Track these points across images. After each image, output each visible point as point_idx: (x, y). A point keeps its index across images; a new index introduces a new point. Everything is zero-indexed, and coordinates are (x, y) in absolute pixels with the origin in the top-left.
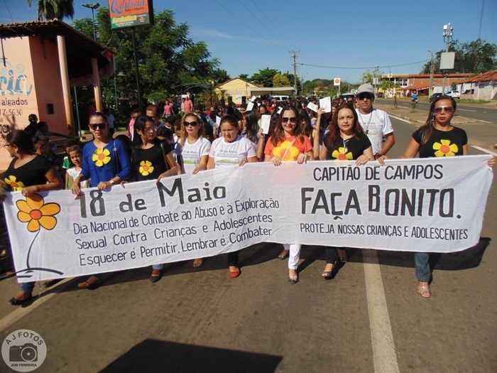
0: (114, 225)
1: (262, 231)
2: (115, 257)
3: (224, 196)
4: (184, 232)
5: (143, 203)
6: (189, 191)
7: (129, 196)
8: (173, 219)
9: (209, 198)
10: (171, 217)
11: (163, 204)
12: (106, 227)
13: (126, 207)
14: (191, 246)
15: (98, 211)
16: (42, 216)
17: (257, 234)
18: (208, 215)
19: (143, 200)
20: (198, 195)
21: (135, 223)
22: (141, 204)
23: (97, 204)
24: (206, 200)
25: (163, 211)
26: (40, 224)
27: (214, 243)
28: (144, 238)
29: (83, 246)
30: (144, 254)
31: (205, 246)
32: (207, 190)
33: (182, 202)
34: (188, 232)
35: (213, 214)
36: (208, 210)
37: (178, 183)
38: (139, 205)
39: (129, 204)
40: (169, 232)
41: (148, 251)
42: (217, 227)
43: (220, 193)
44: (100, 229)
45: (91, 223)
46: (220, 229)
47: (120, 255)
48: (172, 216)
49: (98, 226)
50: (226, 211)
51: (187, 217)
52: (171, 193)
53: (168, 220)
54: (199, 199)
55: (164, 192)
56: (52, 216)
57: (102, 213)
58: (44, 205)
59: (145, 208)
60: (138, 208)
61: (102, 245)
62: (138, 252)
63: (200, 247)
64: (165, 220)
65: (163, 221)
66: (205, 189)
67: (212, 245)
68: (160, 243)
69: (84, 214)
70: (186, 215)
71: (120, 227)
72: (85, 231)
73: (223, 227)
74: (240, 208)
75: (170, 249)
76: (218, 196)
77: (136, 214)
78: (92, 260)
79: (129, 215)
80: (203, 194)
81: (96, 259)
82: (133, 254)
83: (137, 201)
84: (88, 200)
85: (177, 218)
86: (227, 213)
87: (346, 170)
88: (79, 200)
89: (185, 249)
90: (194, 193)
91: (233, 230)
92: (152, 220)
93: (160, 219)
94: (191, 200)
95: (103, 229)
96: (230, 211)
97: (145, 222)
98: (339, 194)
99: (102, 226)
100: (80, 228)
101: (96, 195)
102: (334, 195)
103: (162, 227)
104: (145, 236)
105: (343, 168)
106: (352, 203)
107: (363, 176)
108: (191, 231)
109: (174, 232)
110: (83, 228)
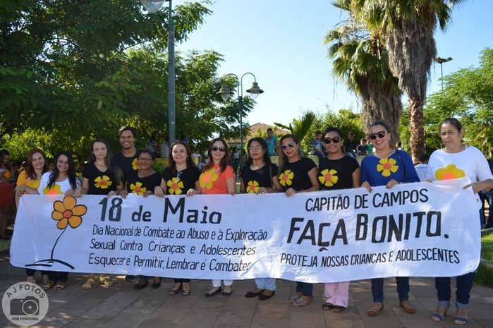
0: (124, 232)
3: (219, 221)
4: (174, 249)
5: (150, 216)
6: (189, 211)
7: (141, 207)
8: (169, 235)
9: (204, 222)
10: (167, 233)
11: (165, 220)
12: (118, 232)
13: (136, 217)
14: (175, 265)
15: (115, 217)
16: (72, 215)
18: (200, 237)
19: (149, 213)
20: (196, 216)
21: (138, 232)
22: (147, 216)
23: (116, 210)
24: (201, 222)
25: (164, 226)
26: (68, 223)
27: (195, 265)
28: (140, 248)
29: (95, 246)
30: (137, 263)
31: (187, 266)
32: (205, 214)
33: (181, 220)
34: (178, 250)
35: (204, 237)
36: (201, 233)
37: (182, 202)
38: (146, 217)
39: (139, 214)
40: (161, 247)
41: (140, 261)
42: (204, 250)
43: (215, 218)
44: (112, 233)
45: (107, 227)
46: (206, 252)
48: (169, 232)
49: (111, 230)
50: (216, 237)
51: (181, 236)
52: (174, 211)
53: (164, 235)
54: (196, 221)
55: (169, 209)
56: (80, 216)
57: (118, 219)
58: (76, 206)
59: (150, 220)
60: (144, 219)
62: (132, 260)
63: (182, 268)
64: (162, 235)
65: (160, 235)
66: (203, 212)
67: (192, 267)
68: (150, 256)
69: (103, 218)
70: (181, 234)
71: (128, 234)
72: (101, 232)
74: (229, 237)
75: (157, 263)
76: (213, 221)
78: (99, 260)
79: (136, 225)
80: (201, 216)
81: (103, 259)
82: (128, 261)
83: (146, 213)
85: (172, 236)
86: (216, 238)
87: (336, 200)
88: (102, 205)
89: (169, 266)
90: (193, 214)
91: (216, 256)
92: (153, 232)
93: (158, 234)
94: (189, 221)
95: (115, 233)
96: (220, 237)
97: (146, 233)
98: (328, 225)
99: (115, 231)
100: (98, 229)
101: (117, 202)
102: (322, 225)
103: (158, 240)
104: (142, 246)
105: (334, 198)
106: (340, 233)
107: (352, 206)
108: (181, 249)
109: (166, 247)
110: (100, 230)
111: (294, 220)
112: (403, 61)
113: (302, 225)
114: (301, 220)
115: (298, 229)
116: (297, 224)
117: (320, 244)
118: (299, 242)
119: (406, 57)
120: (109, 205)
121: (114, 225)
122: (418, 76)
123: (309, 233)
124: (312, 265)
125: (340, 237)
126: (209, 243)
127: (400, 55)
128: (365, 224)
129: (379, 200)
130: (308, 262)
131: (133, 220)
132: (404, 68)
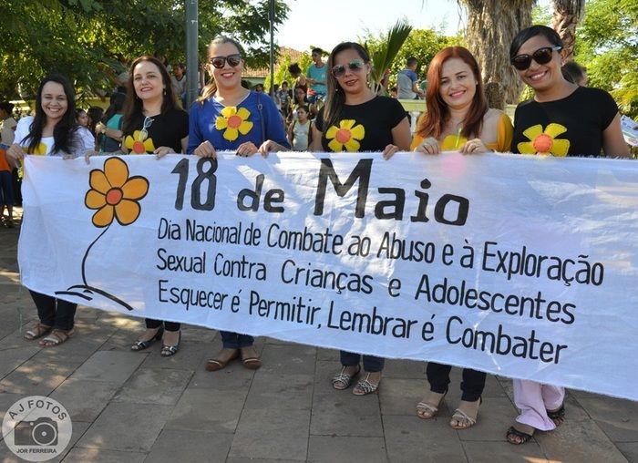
0: (222, 234)
3: (462, 220)
4: (344, 282)
5: (281, 199)
6: (382, 191)
7: (260, 180)
9: (421, 217)
10: (326, 243)
11: (319, 211)
12: (210, 234)
13: (248, 201)
14: (351, 320)
15: (203, 200)
16: (122, 199)
18: (411, 257)
19: (281, 193)
20: (399, 203)
21: (254, 236)
22: (275, 200)
23: (205, 185)
24: (413, 219)
26: (115, 215)
27: (406, 327)
28: (261, 275)
29: (167, 264)
31: (383, 329)
32: (424, 198)
33: (360, 213)
34: (354, 286)
35: (423, 257)
36: (414, 245)
38: (273, 201)
39: (255, 196)
40: (312, 275)
42: (424, 287)
43: (452, 210)
44: (200, 236)
45: (189, 222)
46: (431, 297)
47: (217, 297)
48: (331, 239)
49: (197, 230)
50: (456, 258)
51: (360, 252)
52: (340, 190)
53: (318, 246)
54: (398, 215)
55: (330, 185)
56: (135, 201)
57: (210, 206)
58: (128, 180)
59: (281, 210)
60: (268, 207)
62: (245, 301)
63: (371, 329)
64: (313, 245)
65: (307, 245)
66: (418, 194)
67: (399, 331)
68: (286, 294)
69: (179, 204)
70: (360, 245)
71: (229, 240)
72: (176, 235)
74: (493, 262)
75: (304, 312)
76: (446, 217)
77: (261, 219)
78: (178, 294)
79: (248, 219)
80: (411, 205)
83: (272, 192)
85: (337, 249)
86: (457, 264)
88: (177, 176)
89: (335, 322)
90: (392, 197)
91: (460, 311)
92: (288, 239)
94: (379, 213)
95: (205, 238)
96: (467, 262)
97: (274, 237)
99: (204, 232)
100: (168, 228)
101: (207, 167)
103: (304, 259)
104: (264, 270)
108: (362, 284)
109: (322, 277)
110: (173, 228)
120: (193, 174)
121: (202, 218)
126: (437, 272)
131: (241, 207)
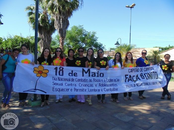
0: (66, 80)
1: (115, 89)
2: (65, 90)
3: (103, 76)
4: (89, 86)
5: (77, 74)
6: (92, 73)
7: (72, 71)
8: (86, 81)
9: (98, 76)
11: (83, 76)
12: (63, 80)
13: (71, 75)
14: (91, 90)
15: (61, 74)
16: (43, 73)
17: (113, 90)
18: (98, 81)
19: (76, 73)
21: (73, 80)
22: (76, 74)
23: (61, 72)
24: (97, 76)
25: (83, 78)
26: (41, 75)
27: (99, 90)
28: (75, 86)
29: (55, 84)
30: (75, 90)
33: (89, 76)
34: (91, 86)
35: (99, 81)
37: (89, 70)
38: (75, 75)
39: (72, 74)
40: (84, 85)
41: (77, 90)
42: (100, 85)
43: (102, 75)
45: (58, 78)
46: (101, 86)
47: (67, 89)
48: (86, 80)
49: (60, 79)
51: (91, 81)
52: (86, 73)
54: (95, 76)
55: (84, 72)
56: (46, 73)
58: (44, 70)
59: (77, 76)
60: (74, 76)
61: (61, 85)
62: (73, 89)
63: (95, 91)
64: (83, 81)
65: (82, 81)
66: (97, 73)
67: (98, 91)
68: (81, 88)
69: (56, 74)
70: (90, 80)
71: (68, 81)
72: (56, 80)
73: (102, 85)
74: (108, 81)
75: (84, 90)
76: (101, 76)
78: (57, 89)
79: (71, 77)
80: (96, 75)
81: (59, 89)
82: (71, 90)
83: (75, 73)
84: (58, 70)
85: (87, 81)
86: (103, 81)
87: (136, 69)
88: (55, 70)
90: (94, 74)
91: (105, 87)
92: (79, 80)
93: (81, 80)
94: (92, 76)
95: (62, 80)
96: (105, 81)
97: (77, 80)
98: (134, 76)
99: (62, 79)
101: (61, 69)
102: (133, 76)
103: (82, 83)
105: (135, 69)
106: (137, 78)
107: (139, 71)
108: (92, 86)
109: (86, 85)
110: (55, 79)
111: (126, 75)
112: (60, 25)
113: (128, 77)
114: (128, 75)
115: (128, 78)
116: (127, 77)
117: (134, 81)
118: (128, 81)
119: (61, 24)
121: (61, 77)
122: (64, 30)
123: (130, 79)
124: (134, 86)
125: (138, 79)
126: (101, 83)
127: (59, 23)
128: (142, 75)
129: (145, 69)
130: (133, 86)
131: (69, 75)
132: (60, 27)
